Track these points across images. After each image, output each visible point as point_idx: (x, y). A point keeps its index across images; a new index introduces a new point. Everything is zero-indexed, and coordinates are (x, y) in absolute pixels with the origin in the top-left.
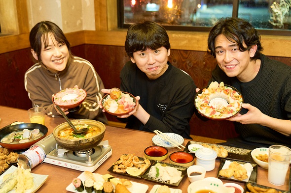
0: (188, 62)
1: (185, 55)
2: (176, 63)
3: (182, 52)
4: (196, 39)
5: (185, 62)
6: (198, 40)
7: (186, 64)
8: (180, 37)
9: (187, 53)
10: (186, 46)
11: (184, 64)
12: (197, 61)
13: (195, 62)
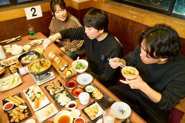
0: (136, 29)
1: (134, 24)
2: (130, 27)
3: (133, 22)
4: (141, 16)
5: (134, 28)
6: (142, 17)
7: (135, 29)
8: (133, 13)
9: (136, 24)
10: (135, 19)
11: (134, 29)
12: (140, 29)
13: (139, 29)
